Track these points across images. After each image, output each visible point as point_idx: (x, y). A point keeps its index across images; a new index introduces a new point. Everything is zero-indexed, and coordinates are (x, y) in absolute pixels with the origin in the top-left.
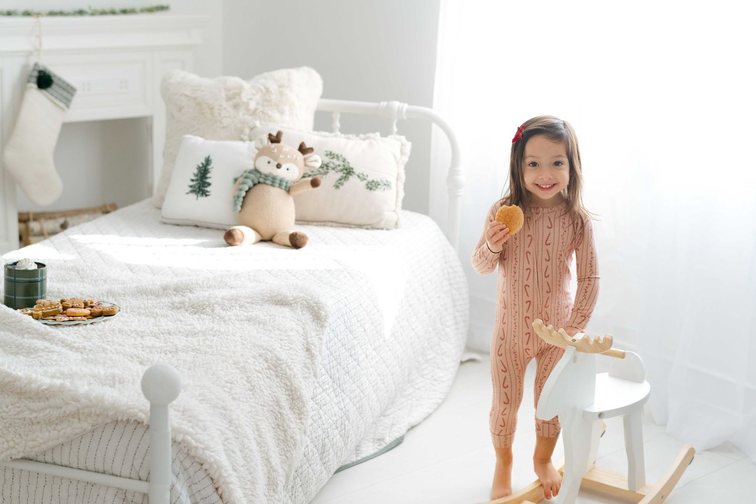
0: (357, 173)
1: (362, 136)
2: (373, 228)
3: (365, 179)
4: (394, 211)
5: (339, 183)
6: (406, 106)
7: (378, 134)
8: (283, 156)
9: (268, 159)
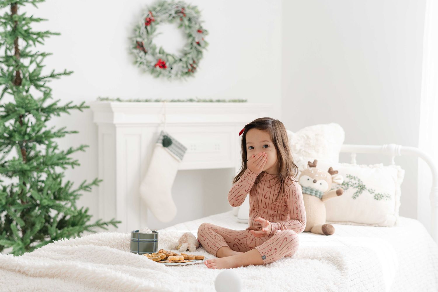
0: (368, 188)
1: (371, 166)
2: (379, 226)
3: (373, 193)
4: (394, 215)
5: (356, 195)
6: (400, 147)
7: (382, 165)
8: (317, 175)
9: (308, 177)
